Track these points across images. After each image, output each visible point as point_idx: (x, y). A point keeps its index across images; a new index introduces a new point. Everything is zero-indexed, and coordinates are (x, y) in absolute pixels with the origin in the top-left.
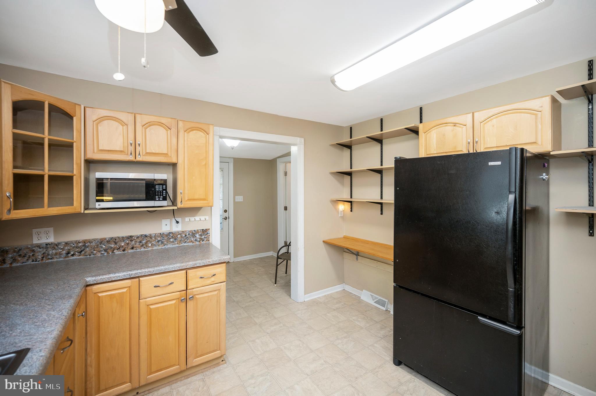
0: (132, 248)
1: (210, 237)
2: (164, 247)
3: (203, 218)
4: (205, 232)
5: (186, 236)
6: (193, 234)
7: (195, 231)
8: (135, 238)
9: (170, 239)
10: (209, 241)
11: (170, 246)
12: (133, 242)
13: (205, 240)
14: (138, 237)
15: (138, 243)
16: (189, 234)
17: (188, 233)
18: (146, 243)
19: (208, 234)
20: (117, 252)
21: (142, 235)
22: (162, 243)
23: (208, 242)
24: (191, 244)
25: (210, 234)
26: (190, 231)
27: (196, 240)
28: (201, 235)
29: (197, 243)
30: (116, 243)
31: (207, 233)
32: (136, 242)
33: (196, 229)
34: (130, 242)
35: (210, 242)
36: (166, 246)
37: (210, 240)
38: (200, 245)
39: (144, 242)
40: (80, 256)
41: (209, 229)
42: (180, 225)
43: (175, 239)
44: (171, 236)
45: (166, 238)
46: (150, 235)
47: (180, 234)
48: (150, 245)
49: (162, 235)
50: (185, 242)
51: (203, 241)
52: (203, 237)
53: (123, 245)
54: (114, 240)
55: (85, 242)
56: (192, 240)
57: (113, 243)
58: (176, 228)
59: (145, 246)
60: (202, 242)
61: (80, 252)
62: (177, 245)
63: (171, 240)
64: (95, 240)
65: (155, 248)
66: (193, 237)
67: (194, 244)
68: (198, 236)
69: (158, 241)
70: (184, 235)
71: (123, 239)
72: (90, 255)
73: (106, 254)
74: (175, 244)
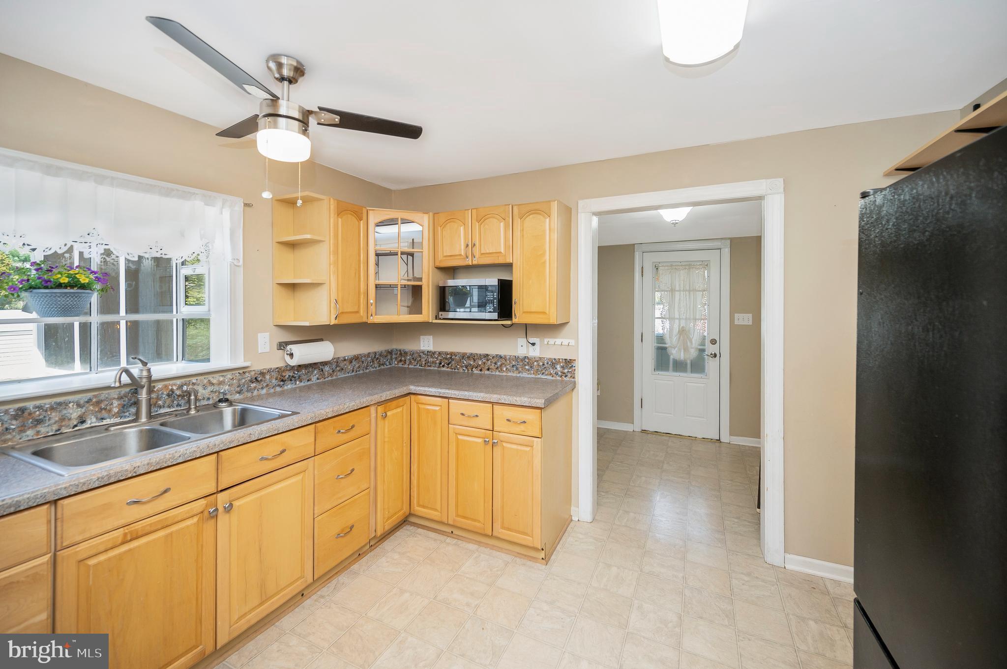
0: (488, 369)
1: (576, 372)
2: (518, 375)
3: (565, 342)
4: (569, 363)
5: (543, 365)
6: (554, 363)
7: (555, 359)
8: (491, 358)
9: (525, 365)
10: (574, 378)
11: (525, 375)
12: (489, 362)
13: (569, 375)
14: (493, 357)
15: (493, 365)
16: (547, 363)
17: (546, 361)
18: (501, 365)
19: (573, 368)
20: (476, 371)
21: (497, 355)
22: (517, 369)
23: (573, 380)
24: (550, 377)
25: (576, 368)
26: (550, 359)
27: (556, 374)
28: (562, 367)
29: (559, 378)
30: (474, 361)
31: (572, 366)
32: (491, 362)
33: (557, 357)
34: (486, 361)
35: (576, 380)
36: (520, 375)
37: (576, 377)
38: (562, 381)
39: (499, 364)
40: (448, 368)
41: (575, 360)
42: (537, 347)
43: (531, 367)
44: (526, 362)
45: (521, 364)
46: (505, 356)
47: (537, 361)
48: (505, 369)
49: (516, 358)
50: (543, 374)
51: (566, 376)
52: (566, 371)
53: (480, 363)
54: (472, 357)
55: (452, 354)
56: (552, 372)
57: (472, 360)
58: (534, 353)
59: (500, 369)
60: (565, 379)
61: (448, 364)
62: (533, 376)
63: (527, 367)
64: (459, 353)
65: (510, 374)
66: (553, 369)
67: (553, 378)
68: (558, 367)
69: (513, 366)
70: (541, 364)
71: (480, 356)
72: (455, 369)
73: (466, 371)
74: (531, 374)
